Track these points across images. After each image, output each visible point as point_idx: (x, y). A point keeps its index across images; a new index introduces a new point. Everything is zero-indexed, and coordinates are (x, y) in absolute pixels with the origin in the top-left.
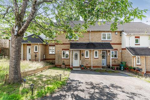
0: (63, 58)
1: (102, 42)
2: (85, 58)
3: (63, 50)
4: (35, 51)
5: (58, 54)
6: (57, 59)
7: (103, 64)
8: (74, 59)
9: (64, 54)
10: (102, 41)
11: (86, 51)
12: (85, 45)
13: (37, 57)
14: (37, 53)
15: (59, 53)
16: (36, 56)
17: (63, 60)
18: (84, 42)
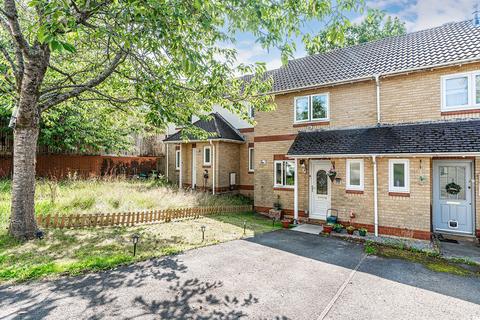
0: (276, 185)
1: (442, 120)
2: (348, 192)
3: (276, 157)
4: (206, 164)
5: (263, 171)
6: (258, 188)
7: (453, 225)
8: (315, 190)
9: (279, 171)
10: (443, 114)
11: (349, 162)
12: (352, 137)
13: (209, 180)
14: (210, 167)
15: (266, 167)
16: (206, 177)
17: (277, 193)
18: (350, 128)
